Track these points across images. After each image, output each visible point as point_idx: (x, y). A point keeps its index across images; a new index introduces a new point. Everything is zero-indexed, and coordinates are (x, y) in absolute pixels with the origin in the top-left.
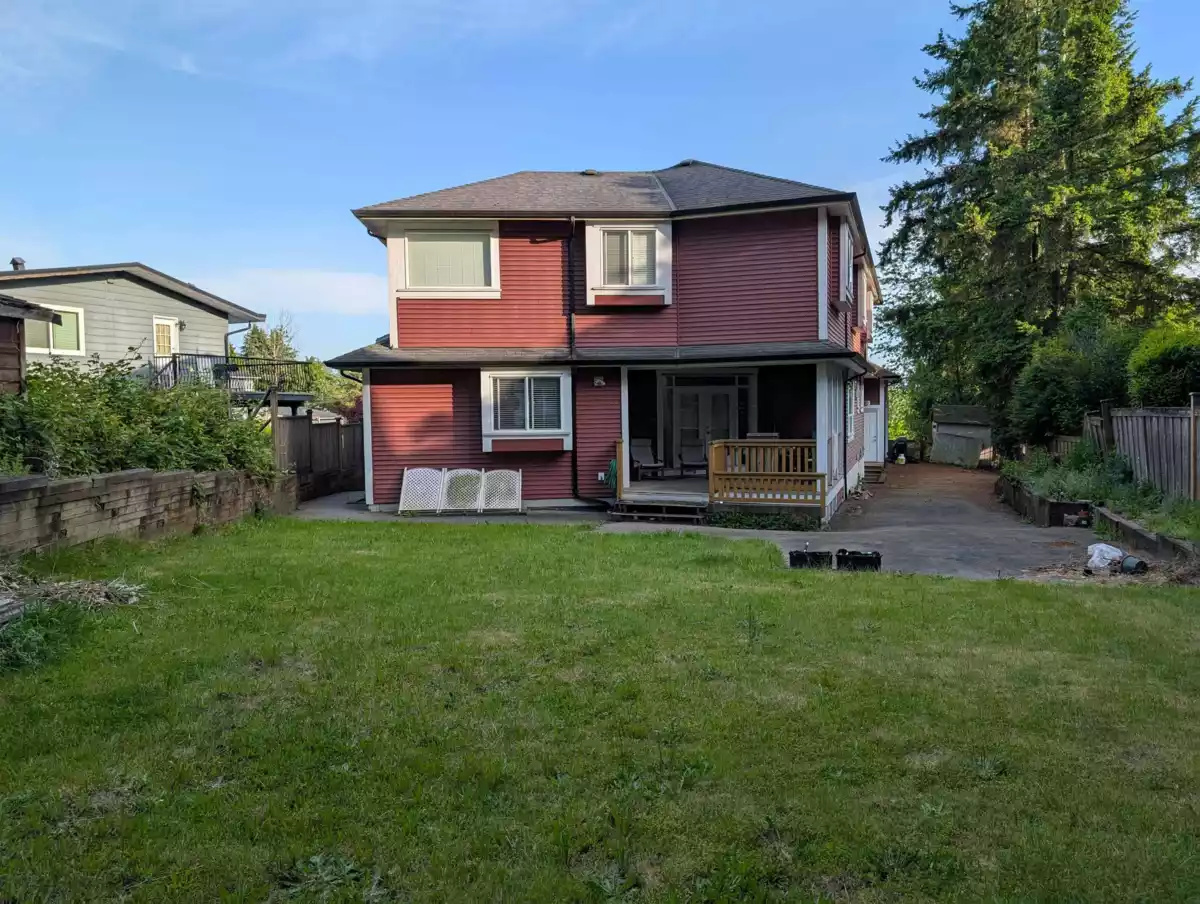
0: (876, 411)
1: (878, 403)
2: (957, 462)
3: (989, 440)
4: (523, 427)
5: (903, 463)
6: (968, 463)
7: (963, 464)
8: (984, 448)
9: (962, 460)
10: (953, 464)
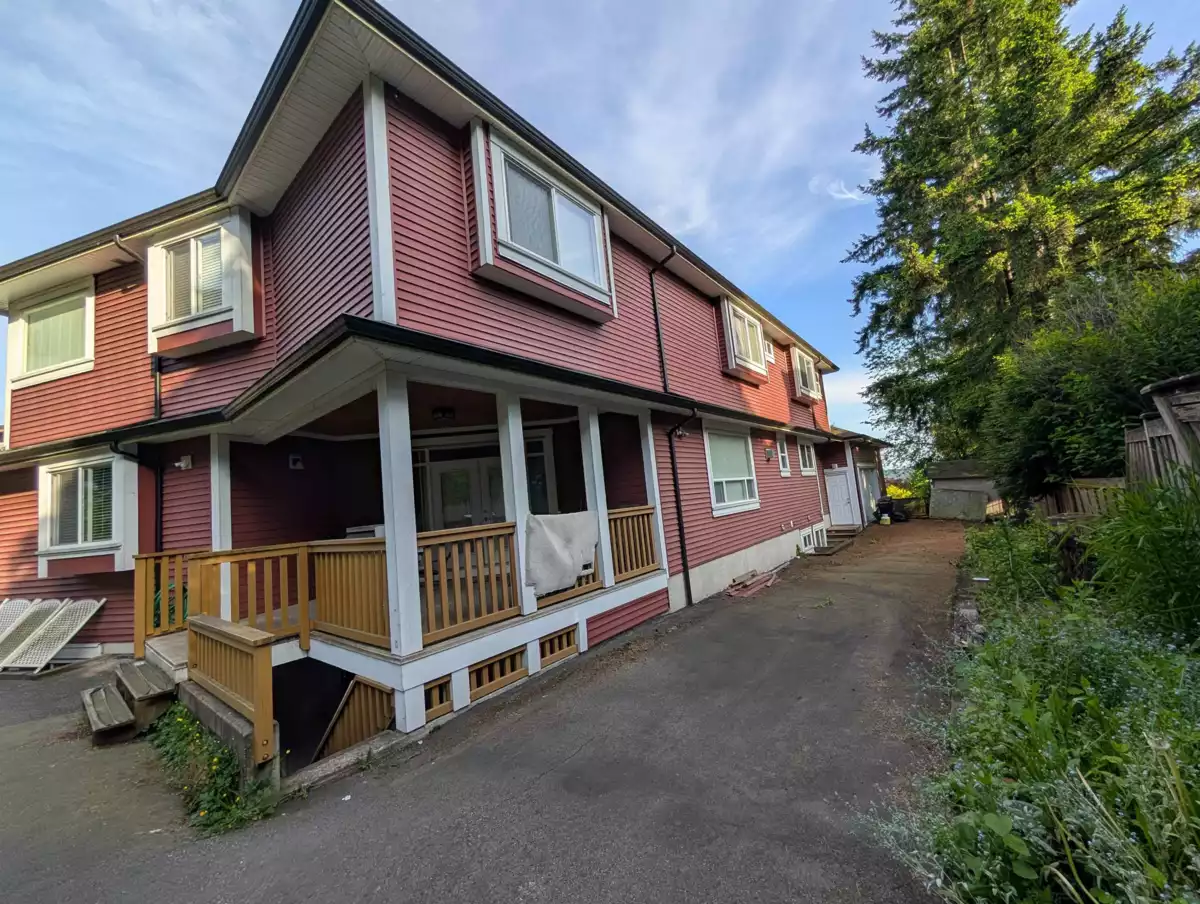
0: (845, 473)
1: (846, 465)
2: (961, 517)
3: (994, 493)
4: (75, 540)
5: (888, 522)
6: (973, 516)
7: (967, 518)
8: (990, 500)
9: (964, 513)
10: (955, 519)
